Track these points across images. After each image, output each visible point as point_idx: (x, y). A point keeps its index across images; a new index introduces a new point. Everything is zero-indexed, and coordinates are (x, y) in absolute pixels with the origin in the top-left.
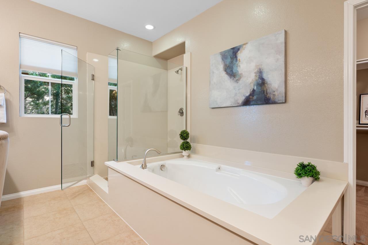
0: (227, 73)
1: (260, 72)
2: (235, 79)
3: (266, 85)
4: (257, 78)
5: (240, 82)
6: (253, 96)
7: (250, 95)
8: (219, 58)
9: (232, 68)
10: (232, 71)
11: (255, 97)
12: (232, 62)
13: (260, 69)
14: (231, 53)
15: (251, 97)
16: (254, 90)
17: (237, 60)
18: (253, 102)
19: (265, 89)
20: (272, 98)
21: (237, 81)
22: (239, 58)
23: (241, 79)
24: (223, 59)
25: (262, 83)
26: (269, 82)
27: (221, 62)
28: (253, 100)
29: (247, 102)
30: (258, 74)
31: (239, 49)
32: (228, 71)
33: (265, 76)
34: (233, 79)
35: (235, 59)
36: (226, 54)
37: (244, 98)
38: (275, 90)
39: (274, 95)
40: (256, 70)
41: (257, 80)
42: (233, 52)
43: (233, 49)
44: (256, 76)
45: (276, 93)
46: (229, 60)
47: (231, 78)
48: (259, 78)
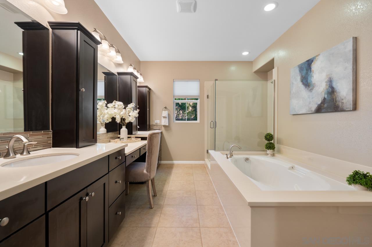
0: (303, 84)
1: (330, 81)
2: (309, 88)
3: (335, 93)
4: (328, 87)
5: (314, 91)
6: (324, 104)
7: (322, 103)
8: (297, 70)
9: (307, 79)
10: (307, 81)
11: (326, 105)
12: (307, 73)
13: (330, 78)
14: (306, 65)
15: (322, 105)
16: (325, 99)
17: (311, 70)
18: (324, 110)
19: (334, 97)
20: (340, 105)
21: (311, 90)
22: (312, 69)
23: (315, 89)
24: (300, 72)
25: (332, 91)
26: (338, 91)
27: (298, 74)
28: (324, 108)
29: (319, 110)
30: (328, 83)
31: (312, 61)
32: (304, 81)
33: (334, 85)
34: (308, 89)
35: (309, 70)
36: (302, 66)
37: (316, 106)
38: (343, 98)
39: (343, 103)
40: (326, 80)
41: (327, 89)
42: (308, 64)
43: (308, 61)
44: (327, 85)
45: (344, 101)
46: (305, 72)
47: (306, 87)
48: (329, 86)
